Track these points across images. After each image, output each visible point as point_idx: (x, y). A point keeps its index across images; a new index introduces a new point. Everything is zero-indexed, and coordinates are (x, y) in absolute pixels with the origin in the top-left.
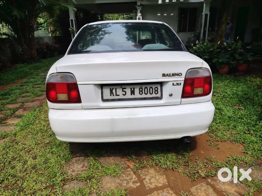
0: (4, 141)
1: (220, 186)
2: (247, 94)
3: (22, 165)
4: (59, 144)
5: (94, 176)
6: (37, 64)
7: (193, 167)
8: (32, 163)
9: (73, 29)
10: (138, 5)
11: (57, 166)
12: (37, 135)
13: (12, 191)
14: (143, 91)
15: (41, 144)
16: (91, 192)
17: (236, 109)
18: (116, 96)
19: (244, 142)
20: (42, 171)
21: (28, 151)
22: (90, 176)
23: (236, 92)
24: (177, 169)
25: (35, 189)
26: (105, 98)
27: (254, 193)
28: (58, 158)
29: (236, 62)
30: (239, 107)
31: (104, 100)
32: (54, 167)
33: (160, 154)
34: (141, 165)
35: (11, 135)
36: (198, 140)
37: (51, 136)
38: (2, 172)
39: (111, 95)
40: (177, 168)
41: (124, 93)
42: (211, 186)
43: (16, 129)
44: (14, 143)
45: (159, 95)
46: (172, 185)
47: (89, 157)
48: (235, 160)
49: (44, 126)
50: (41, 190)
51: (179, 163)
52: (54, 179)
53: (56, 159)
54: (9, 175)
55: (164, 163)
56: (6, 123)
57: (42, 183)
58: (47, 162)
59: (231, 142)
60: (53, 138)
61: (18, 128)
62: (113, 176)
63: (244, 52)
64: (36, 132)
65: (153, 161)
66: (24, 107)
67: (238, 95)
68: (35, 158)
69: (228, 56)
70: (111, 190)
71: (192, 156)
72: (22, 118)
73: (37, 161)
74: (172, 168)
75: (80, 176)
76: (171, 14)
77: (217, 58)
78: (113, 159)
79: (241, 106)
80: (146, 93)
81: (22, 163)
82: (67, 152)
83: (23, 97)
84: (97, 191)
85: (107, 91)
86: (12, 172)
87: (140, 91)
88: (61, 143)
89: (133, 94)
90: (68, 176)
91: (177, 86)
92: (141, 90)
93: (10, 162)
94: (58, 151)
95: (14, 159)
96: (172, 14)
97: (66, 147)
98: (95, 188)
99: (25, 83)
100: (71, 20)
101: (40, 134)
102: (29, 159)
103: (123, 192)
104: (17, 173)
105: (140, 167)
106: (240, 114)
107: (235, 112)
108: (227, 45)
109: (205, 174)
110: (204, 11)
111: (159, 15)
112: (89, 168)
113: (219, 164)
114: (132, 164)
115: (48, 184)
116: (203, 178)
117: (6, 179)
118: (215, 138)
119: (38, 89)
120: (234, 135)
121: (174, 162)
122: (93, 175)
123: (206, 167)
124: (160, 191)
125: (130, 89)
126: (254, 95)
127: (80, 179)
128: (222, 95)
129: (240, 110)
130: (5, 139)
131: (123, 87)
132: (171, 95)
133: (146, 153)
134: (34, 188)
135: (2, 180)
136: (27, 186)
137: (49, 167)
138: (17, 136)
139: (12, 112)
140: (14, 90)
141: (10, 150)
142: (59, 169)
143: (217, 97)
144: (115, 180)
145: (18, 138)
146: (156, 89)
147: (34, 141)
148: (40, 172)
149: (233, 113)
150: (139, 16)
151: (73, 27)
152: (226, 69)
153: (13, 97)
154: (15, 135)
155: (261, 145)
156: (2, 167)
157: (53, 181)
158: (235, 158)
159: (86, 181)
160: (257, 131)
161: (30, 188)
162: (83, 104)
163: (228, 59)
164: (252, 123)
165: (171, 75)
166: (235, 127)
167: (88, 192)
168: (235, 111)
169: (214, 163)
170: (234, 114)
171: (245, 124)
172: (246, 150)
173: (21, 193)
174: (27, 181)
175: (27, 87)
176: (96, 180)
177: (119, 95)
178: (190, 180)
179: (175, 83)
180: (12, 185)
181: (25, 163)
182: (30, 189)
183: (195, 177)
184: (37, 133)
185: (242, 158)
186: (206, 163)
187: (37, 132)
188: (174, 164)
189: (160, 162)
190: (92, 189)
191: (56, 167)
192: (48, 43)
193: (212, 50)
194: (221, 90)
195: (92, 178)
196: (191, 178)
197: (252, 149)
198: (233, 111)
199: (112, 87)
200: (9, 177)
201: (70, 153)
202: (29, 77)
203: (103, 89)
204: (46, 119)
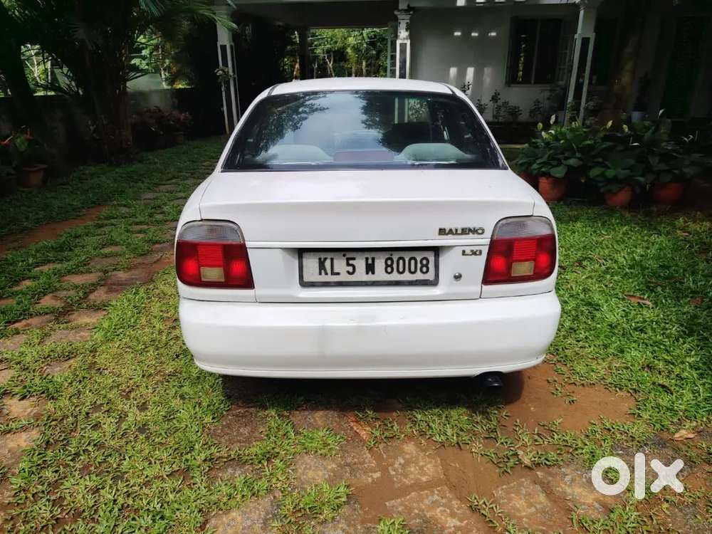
0: (68, 366)
1: (562, 488)
2: (668, 268)
3: (116, 424)
4: (198, 378)
5: (278, 453)
6: (134, 166)
7: (506, 443)
8: (138, 419)
9: (226, 70)
10: (400, 8)
11: (194, 427)
12: (144, 353)
13: (99, 478)
14: (395, 266)
15: (157, 374)
16: (272, 488)
17: (633, 307)
18: (332, 274)
19: (637, 388)
20: (160, 438)
21: (127, 390)
22: (269, 452)
23: (641, 261)
24: (468, 446)
25: (147, 476)
26: (306, 279)
27: (636, 507)
28: (197, 409)
29: (651, 177)
30: (641, 301)
31: (304, 284)
32: (188, 429)
33: (431, 408)
34: (387, 434)
35: (83, 350)
36: (526, 380)
37: (178, 356)
38: (74, 437)
39: (320, 274)
40: (468, 444)
41: (350, 269)
42: (542, 487)
43: (95, 337)
44: (93, 372)
45: (430, 276)
46: (454, 480)
47: (266, 409)
48: (609, 430)
49: (160, 332)
50: (161, 479)
51: (474, 431)
52: (188, 456)
53: (193, 412)
54: (89, 444)
55: (440, 430)
56: (69, 322)
57: (162, 463)
58: (172, 417)
59: (606, 387)
60: (182, 362)
61: (99, 336)
62: (321, 454)
63: (675, 151)
64: (143, 347)
65: (415, 425)
66: (110, 281)
67: (643, 268)
68: (143, 407)
69: (631, 162)
70: (316, 486)
71: (507, 418)
72: (105, 310)
73: (149, 414)
74: (458, 443)
75: (247, 452)
76: (491, 32)
77: (603, 165)
78: (321, 417)
79: (646, 297)
80: (401, 270)
81: (116, 418)
82: (217, 397)
83: (106, 256)
84: (285, 486)
85: (311, 264)
86: (95, 435)
87: (387, 266)
88: (203, 376)
89: (370, 273)
90: (220, 451)
91: (473, 256)
92: (389, 262)
93: (87, 414)
94: (196, 393)
95: (96, 407)
96: (493, 34)
97: (214, 384)
98: (280, 479)
99: (106, 218)
100: (221, 46)
101: (151, 352)
102: (131, 410)
103: (342, 489)
104: (106, 440)
105: (383, 437)
106: (639, 318)
107: (627, 314)
108: (629, 132)
109: (533, 459)
110: (579, 31)
111: (457, 34)
112: (267, 435)
113: (567, 438)
114: (365, 430)
115: (175, 467)
116: (527, 470)
117: (84, 451)
118: (569, 378)
119: (141, 236)
120: (615, 371)
121: (462, 430)
122: (276, 450)
123: (537, 443)
124: (426, 492)
125: (365, 260)
126: (685, 270)
127: (246, 458)
128: (603, 267)
129: (642, 307)
130: (71, 361)
131: (349, 255)
132: (458, 277)
133: (401, 406)
134: (145, 473)
135: (74, 454)
136: (130, 469)
137: (178, 430)
138: (98, 354)
139: (81, 294)
140: (80, 236)
141: (84, 387)
142: (199, 434)
143: (589, 272)
144: (325, 463)
145: (101, 360)
146: (425, 262)
147: (138, 367)
148: (157, 440)
149: (622, 317)
150: (404, 39)
151: (227, 66)
152: (623, 196)
153: (80, 255)
154: (93, 351)
155: (676, 396)
156: (73, 424)
157: (187, 460)
158: (608, 426)
159: (260, 462)
160: (673, 364)
161: (137, 474)
162: (259, 291)
163: (631, 168)
164: (665, 342)
165: (459, 232)
166: (622, 352)
167: (265, 488)
168: (628, 310)
169: (558, 435)
170: (625, 319)
171: (647, 345)
172: (639, 409)
173: (120, 482)
174: (130, 457)
175: (112, 230)
176: (282, 463)
177: (338, 274)
178: (497, 471)
179: (468, 250)
180: (98, 465)
181: (121, 417)
182: (138, 476)
183: (508, 464)
184: (146, 350)
185: (626, 427)
186: (539, 435)
187: (146, 347)
188: (461, 433)
189: (430, 427)
190: (274, 480)
191: (192, 430)
192: (161, 108)
193: (589, 145)
194: (602, 253)
195: (275, 457)
196: (499, 467)
197: (652, 407)
198: (624, 311)
199: (323, 255)
200: (90, 448)
201: (223, 399)
202: (115, 202)
203: (302, 257)
204: (165, 315)
